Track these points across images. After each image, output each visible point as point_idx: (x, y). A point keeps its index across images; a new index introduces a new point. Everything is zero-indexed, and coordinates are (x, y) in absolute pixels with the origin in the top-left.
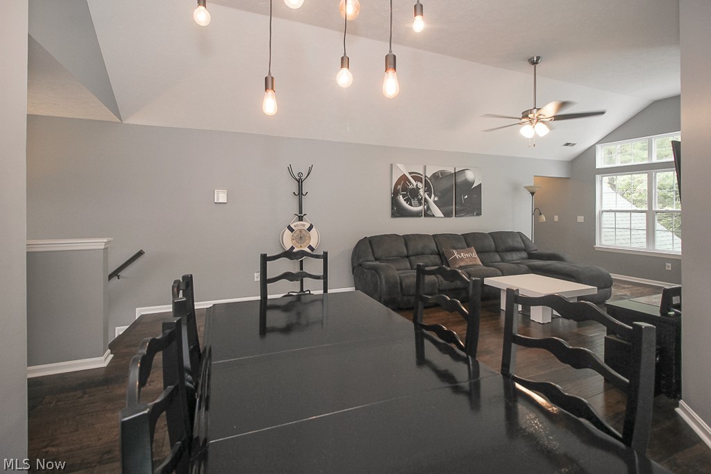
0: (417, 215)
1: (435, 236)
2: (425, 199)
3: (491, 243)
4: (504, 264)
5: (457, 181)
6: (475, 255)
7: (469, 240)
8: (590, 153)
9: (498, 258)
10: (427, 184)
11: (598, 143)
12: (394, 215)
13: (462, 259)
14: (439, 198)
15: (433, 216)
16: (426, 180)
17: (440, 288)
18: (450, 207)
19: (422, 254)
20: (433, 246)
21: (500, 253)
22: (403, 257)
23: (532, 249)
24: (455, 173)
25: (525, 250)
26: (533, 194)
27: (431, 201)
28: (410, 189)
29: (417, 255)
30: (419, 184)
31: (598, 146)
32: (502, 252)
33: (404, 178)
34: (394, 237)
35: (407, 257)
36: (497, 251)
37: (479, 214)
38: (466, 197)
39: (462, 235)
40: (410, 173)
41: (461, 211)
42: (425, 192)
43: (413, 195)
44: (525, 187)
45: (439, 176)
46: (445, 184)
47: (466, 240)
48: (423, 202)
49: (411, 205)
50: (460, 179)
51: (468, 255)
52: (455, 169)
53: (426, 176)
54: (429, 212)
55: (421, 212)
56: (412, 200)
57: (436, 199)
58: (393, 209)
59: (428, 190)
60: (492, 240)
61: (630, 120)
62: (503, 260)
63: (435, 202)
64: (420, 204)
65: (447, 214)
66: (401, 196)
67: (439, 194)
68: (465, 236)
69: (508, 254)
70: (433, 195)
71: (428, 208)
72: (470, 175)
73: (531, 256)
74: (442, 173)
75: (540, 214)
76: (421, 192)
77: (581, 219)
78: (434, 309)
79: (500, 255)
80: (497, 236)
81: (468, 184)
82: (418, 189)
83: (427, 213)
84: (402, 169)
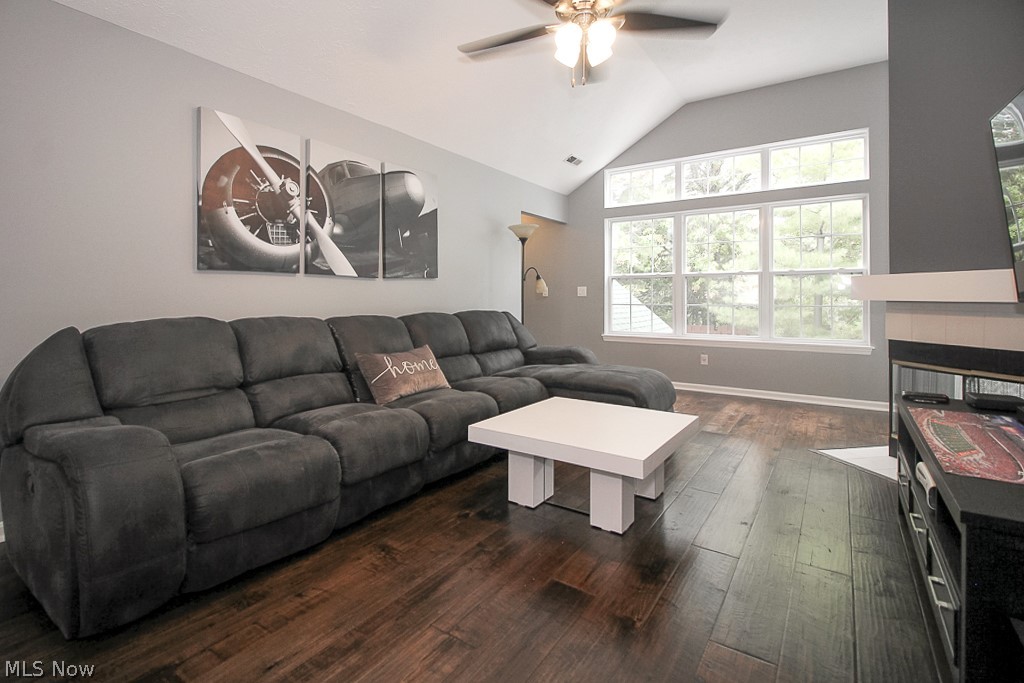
0: (285, 267)
1: (333, 323)
2: (308, 226)
3: (460, 335)
4: (490, 378)
5: (387, 193)
6: (433, 363)
7: (417, 330)
8: (595, 182)
9: (474, 366)
10: (311, 188)
11: (606, 167)
12: (205, 263)
13: (405, 378)
14: (345, 229)
15: (330, 273)
16: (308, 177)
17: (348, 479)
18: (372, 254)
19: (295, 372)
20: (328, 349)
21: (478, 356)
22: (227, 389)
23: (531, 344)
24: (383, 175)
25: (518, 347)
26: (523, 240)
27: (324, 232)
28: (262, 194)
29: (276, 376)
30: (290, 185)
31: (607, 171)
32: (482, 353)
33: (239, 156)
34: (203, 328)
35: (244, 386)
36: (472, 353)
37: (433, 275)
38: (407, 234)
39: (402, 318)
40: (262, 149)
41: (397, 265)
42: (307, 208)
43: (270, 213)
44: (510, 228)
45: (344, 175)
46: (358, 197)
47: (409, 331)
48: (301, 232)
49: (264, 236)
50: (393, 192)
51: (418, 366)
52: (382, 166)
53: (309, 168)
54: (317, 262)
55: (296, 260)
56: (269, 225)
57: (337, 230)
58: (201, 243)
59: (316, 205)
60: (462, 328)
61: (661, 124)
62: (485, 372)
63: (333, 237)
64: (293, 238)
65: (365, 271)
66: (231, 210)
67: (345, 218)
68: (409, 321)
69: (493, 356)
70: (328, 220)
71: (317, 252)
72: (415, 187)
73: (530, 358)
74: (353, 167)
75: (538, 278)
76: (297, 206)
77: (582, 291)
78: (328, 551)
79: (478, 360)
80: (471, 321)
81: (411, 206)
82: (286, 197)
83: (314, 266)
84: (234, 131)
